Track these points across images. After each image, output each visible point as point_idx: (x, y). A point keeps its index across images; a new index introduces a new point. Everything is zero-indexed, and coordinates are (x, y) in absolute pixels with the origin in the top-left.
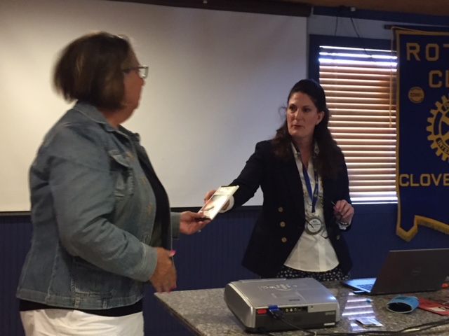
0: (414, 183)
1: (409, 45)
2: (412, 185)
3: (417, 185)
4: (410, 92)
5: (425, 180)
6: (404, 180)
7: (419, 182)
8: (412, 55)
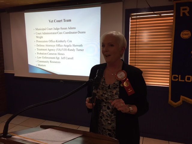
0: (181, 79)
1: (182, 8)
2: (180, 80)
3: (184, 81)
4: (182, 33)
5: (189, 79)
6: (175, 78)
7: (185, 80)
8: (184, 13)
